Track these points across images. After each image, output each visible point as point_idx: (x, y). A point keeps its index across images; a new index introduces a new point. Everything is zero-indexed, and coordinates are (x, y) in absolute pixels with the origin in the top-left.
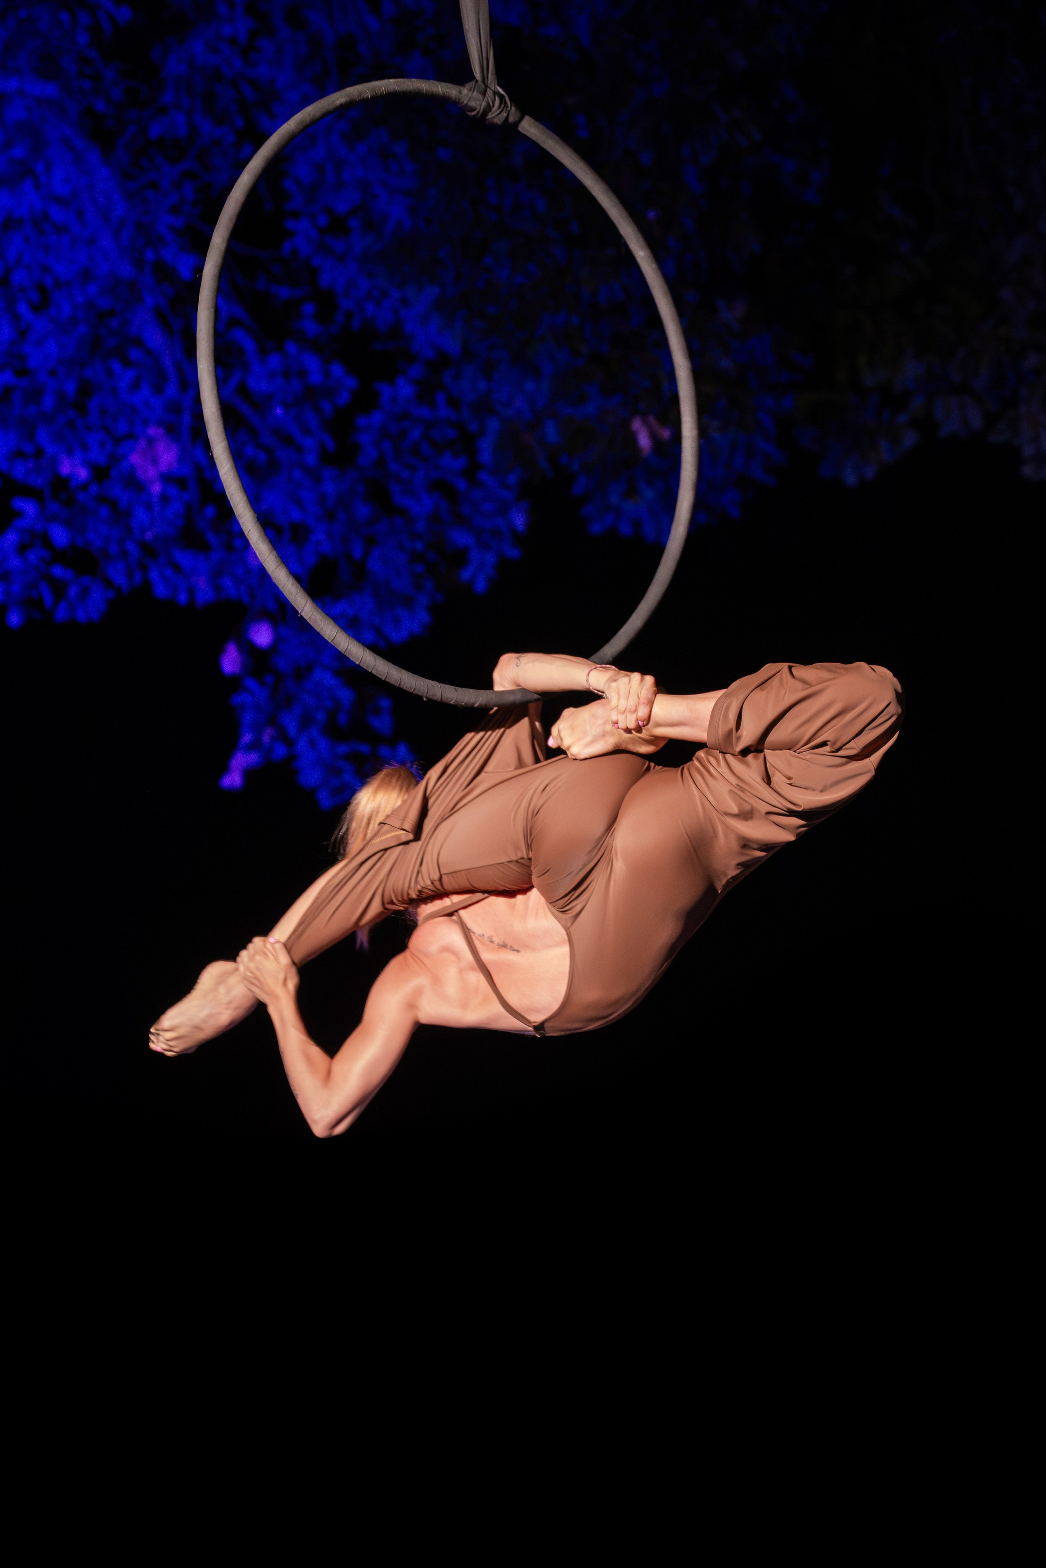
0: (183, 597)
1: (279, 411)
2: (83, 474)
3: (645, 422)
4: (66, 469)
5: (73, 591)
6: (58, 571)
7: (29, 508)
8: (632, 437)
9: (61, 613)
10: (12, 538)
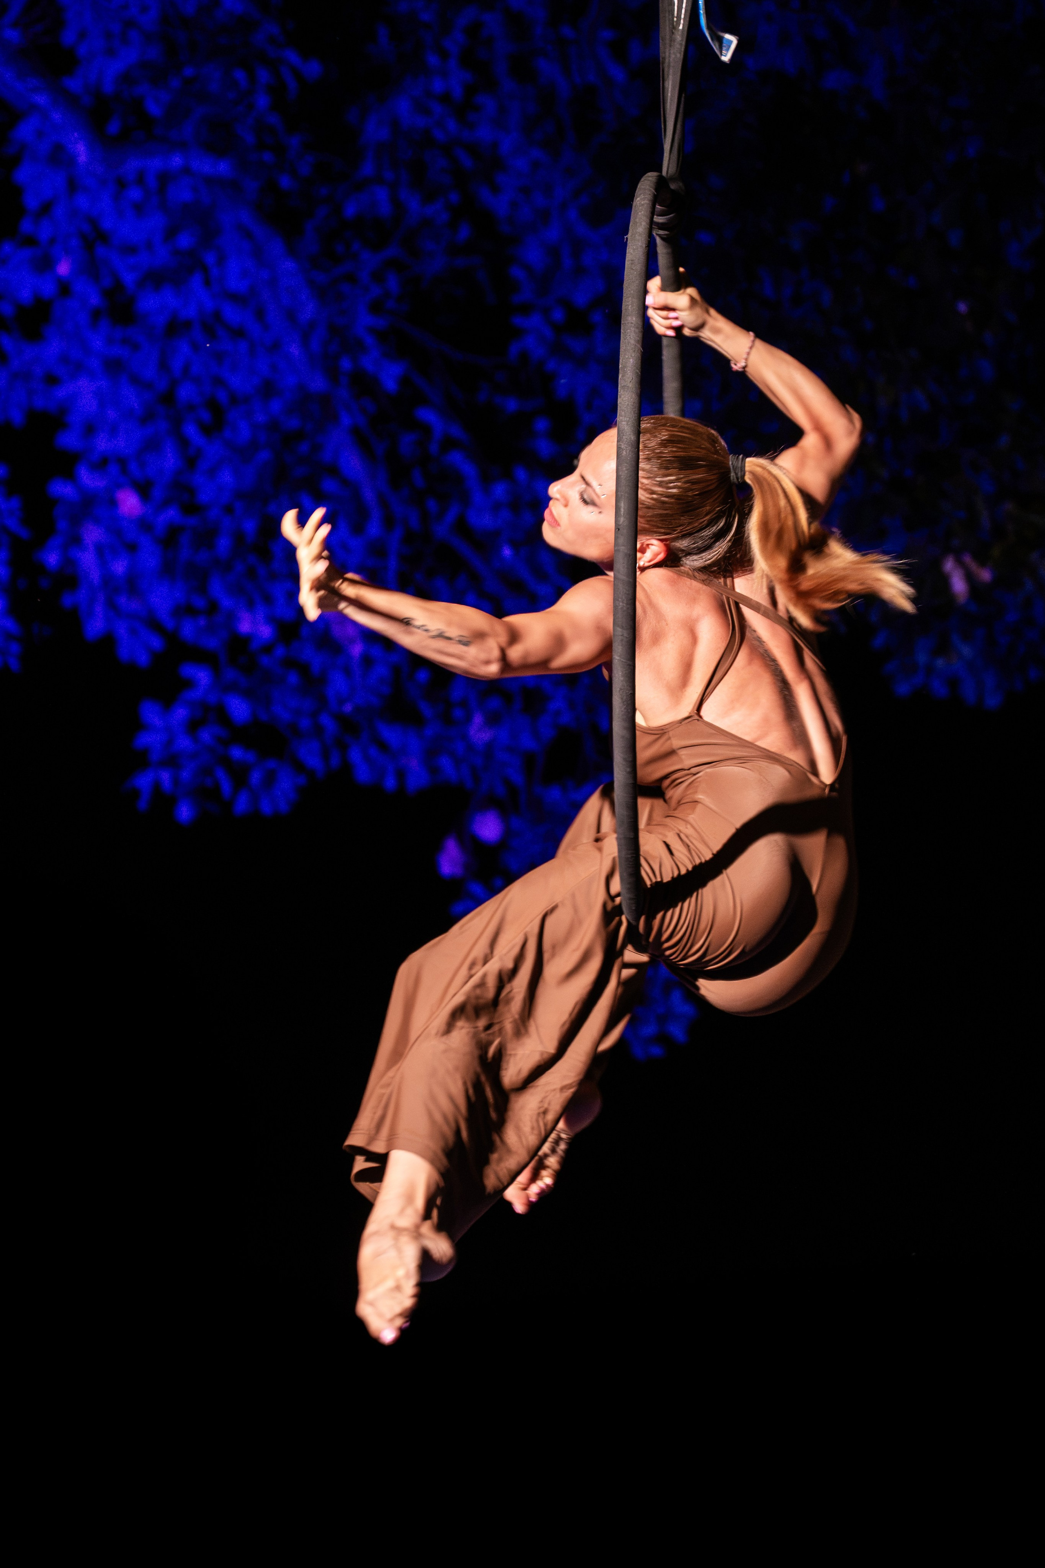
0: (390, 783)
1: (507, 552)
2: (265, 631)
3: (960, 562)
4: (245, 627)
5: (256, 777)
6: (237, 753)
7: (203, 677)
8: (944, 581)
9: (242, 804)
10: (181, 713)
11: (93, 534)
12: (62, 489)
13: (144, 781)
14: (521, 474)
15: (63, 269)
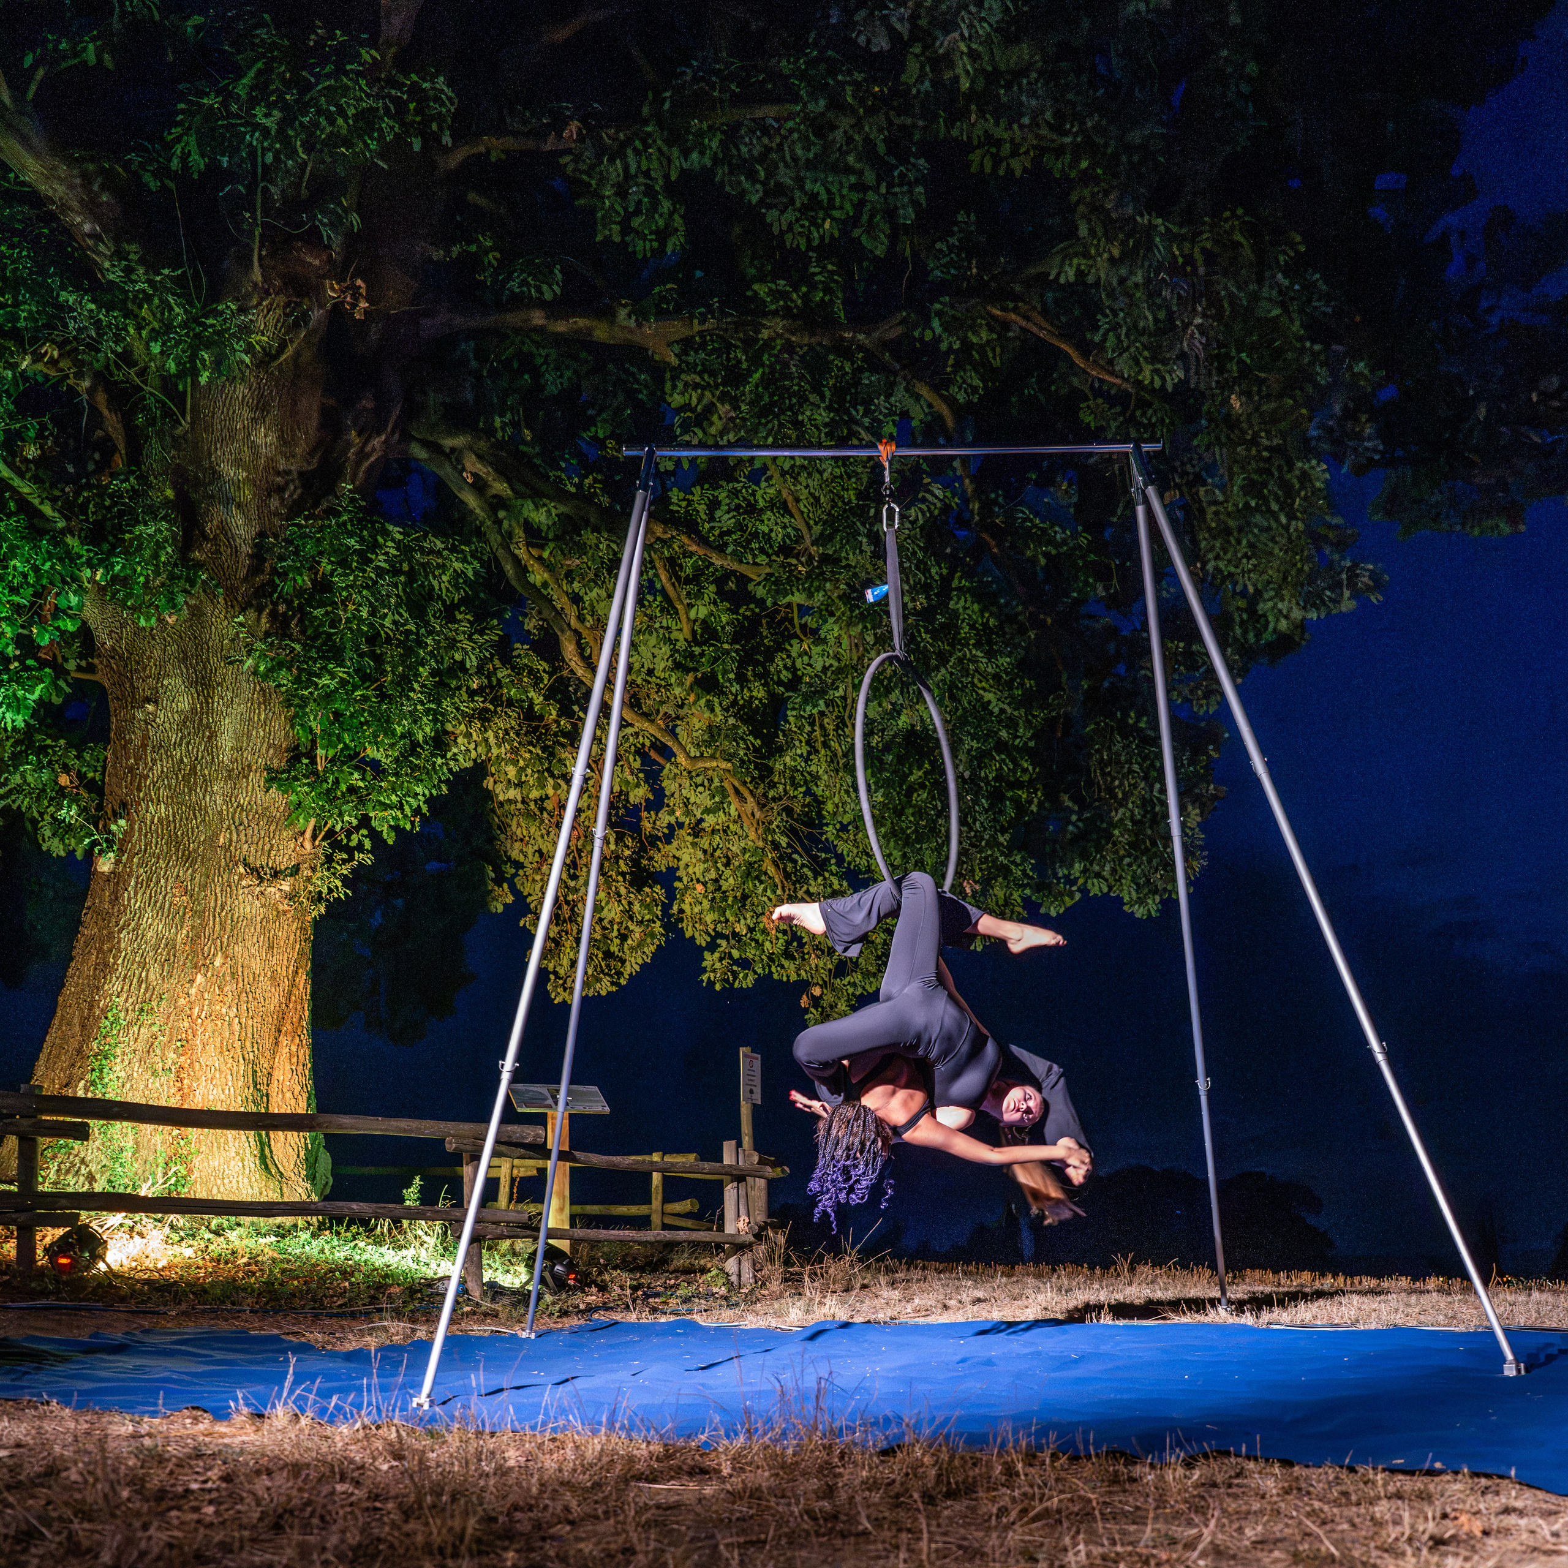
0: (785, 979)
5: (741, 976)
6: (735, 968)
7: (724, 943)
9: (736, 985)
10: (717, 955)
11: (688, 899)
12: (677, 884)
13: (705, 977)
14: (827, 875)
15: (678, 814)
